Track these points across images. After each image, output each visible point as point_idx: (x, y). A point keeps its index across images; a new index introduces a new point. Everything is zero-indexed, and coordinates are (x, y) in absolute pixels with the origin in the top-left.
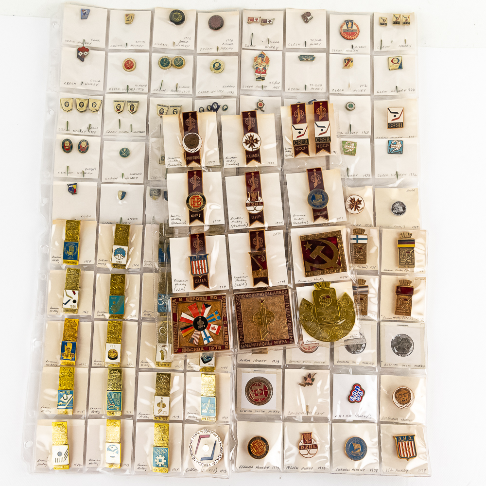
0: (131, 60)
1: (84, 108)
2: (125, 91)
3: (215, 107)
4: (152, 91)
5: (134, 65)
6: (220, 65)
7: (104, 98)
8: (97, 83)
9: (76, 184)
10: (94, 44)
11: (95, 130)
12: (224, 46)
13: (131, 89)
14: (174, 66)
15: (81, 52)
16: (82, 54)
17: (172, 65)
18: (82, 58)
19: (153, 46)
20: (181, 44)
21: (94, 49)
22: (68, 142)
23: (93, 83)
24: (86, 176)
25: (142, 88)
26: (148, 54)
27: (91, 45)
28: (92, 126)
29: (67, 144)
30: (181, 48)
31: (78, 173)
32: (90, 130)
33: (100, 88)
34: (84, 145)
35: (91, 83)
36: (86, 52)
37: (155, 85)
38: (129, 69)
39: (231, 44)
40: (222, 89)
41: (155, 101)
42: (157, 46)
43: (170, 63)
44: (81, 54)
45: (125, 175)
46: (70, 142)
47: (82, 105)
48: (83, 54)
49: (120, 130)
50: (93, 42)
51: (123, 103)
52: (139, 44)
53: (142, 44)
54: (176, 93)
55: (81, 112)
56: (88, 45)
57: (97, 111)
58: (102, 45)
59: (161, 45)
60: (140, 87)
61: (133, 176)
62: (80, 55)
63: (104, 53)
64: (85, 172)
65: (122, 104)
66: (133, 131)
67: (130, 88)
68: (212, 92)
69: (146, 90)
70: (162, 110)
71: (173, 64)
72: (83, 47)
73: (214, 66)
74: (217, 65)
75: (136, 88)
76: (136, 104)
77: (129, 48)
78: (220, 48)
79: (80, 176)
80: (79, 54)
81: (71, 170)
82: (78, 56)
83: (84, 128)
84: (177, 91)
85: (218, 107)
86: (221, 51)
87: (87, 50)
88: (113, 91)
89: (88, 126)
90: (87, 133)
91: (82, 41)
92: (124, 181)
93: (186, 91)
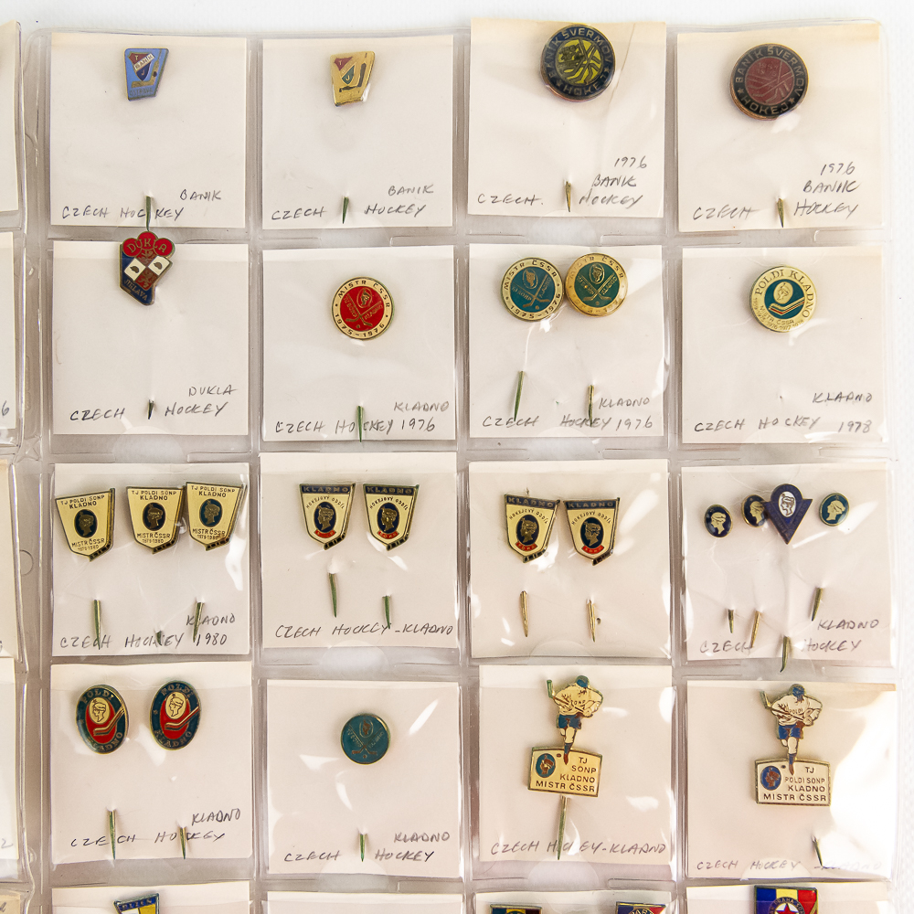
0: (369, 284)
1: (168, 528)
2: (347, 434)
3: (786, 509)
4: (476, 430)
5: (387, 311)
6: (798, 292)
7: (255, 472)
8: (217, 400)
9: (153, 899)
10: (195, 216)
11: (221, 629)
12: (812, 198)
13: (377, 425)
14: (572, 306)
15: (135, 262)
16: (142, 268)
17: (566, 297)
18: (141, 291)
19: (474, 208)
20: (602, 191)
21: (195, 236)
22: (101, 703)
23: (201, 400)
24: (199, 850)
25: (426, 416)
26: (446, 252)
27: (184, 222)
28: (209, 612)
29: (100, 712)
30: (601, 209)
31: (160, 837)
32: (204, 629)
33: (235, 421)
34: (175, 707)
35: (191, 402)
36: (159, 259)
37: (489, 401)
38: (363, 328)
39: (846, 188)
40: (813, 411)
41: (493, 479)
42: (488, 209)
43: (559, 290)
44: (136, 268)
45: (377, 843)
46: (115, 703)
47: (153, 517)
48: (147, 271)
49: (337, 622)
50: (188, 203)
51: (343, 498)
52: (405, 199)
53: (419, 200)
54: (587, 430)
55: (156, 550)
56: (170, 222)
57: (224, 541)
58: (231, 213)
59: (506, 200)
60: (418, 415)
61: (413, 847)
62: (134, 276)
63: (240, 253)
64: (192, 830)
65: (340, 502)
66: (398, 623)
67: (370, 416)
68: (763, 424)
69: (446, 426)
70: (526, 525)
71: (572, 293)
72: (148, 236)
73: (769, 298)
74: (782, 294)
75: (399, 417)
76: (407, 499)
77: (358, 219)
78: (790, 207)
79: (169, 850)
80: (128, 271)
81: (127, 825)
82: (125, 282)
83: (175, 624)
84: (590, 421)
85: (803, 505)
86: (795, 222)
87: (166, 248)
88: (295, 436)
89: (187, 610)
90: (187, 646)
91: (139, 205)
92: (372, 866)
93: (635, 424)
